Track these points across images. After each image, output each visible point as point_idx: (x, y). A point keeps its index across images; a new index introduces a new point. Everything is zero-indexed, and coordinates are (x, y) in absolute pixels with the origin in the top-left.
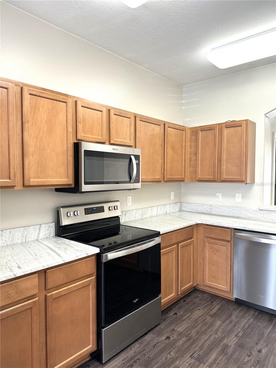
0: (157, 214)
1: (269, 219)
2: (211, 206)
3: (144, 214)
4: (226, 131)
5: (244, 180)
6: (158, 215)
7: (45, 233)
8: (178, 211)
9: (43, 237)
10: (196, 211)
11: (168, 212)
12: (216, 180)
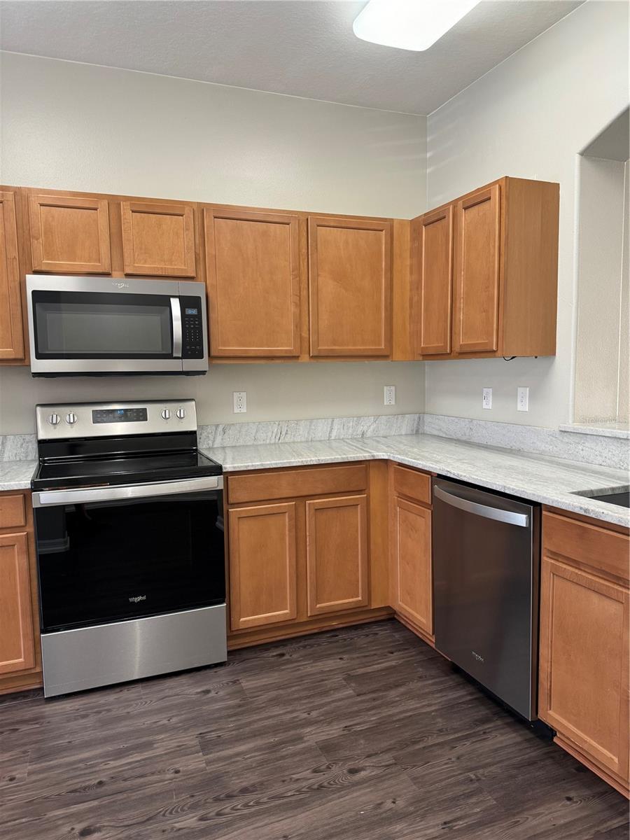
0: (330, 437)
1: (580, 459)
2: (472, 420)
3: (284, 433)
4: (465, 218)
5: (495, 349)
6: (333, 438)
7: (15, 452)
8: (406, 435)
9: (12, 459)
10: (446, 434)
11: (369, 434)
12: (448, 351)
